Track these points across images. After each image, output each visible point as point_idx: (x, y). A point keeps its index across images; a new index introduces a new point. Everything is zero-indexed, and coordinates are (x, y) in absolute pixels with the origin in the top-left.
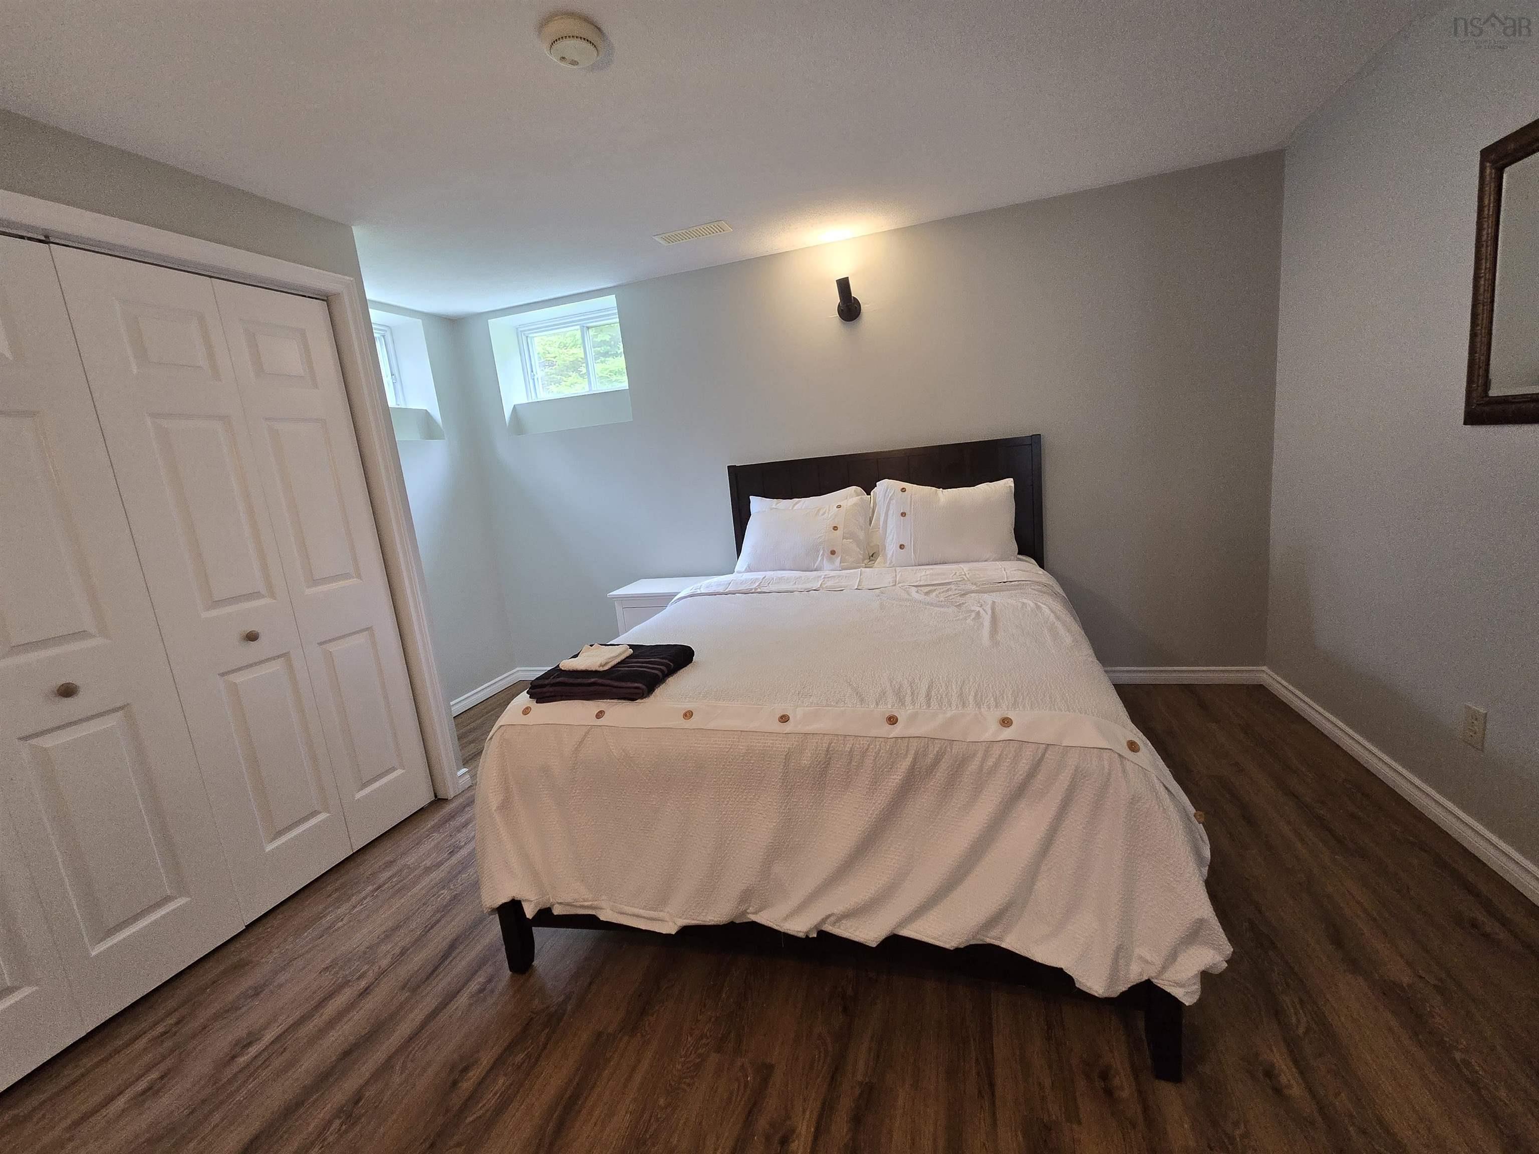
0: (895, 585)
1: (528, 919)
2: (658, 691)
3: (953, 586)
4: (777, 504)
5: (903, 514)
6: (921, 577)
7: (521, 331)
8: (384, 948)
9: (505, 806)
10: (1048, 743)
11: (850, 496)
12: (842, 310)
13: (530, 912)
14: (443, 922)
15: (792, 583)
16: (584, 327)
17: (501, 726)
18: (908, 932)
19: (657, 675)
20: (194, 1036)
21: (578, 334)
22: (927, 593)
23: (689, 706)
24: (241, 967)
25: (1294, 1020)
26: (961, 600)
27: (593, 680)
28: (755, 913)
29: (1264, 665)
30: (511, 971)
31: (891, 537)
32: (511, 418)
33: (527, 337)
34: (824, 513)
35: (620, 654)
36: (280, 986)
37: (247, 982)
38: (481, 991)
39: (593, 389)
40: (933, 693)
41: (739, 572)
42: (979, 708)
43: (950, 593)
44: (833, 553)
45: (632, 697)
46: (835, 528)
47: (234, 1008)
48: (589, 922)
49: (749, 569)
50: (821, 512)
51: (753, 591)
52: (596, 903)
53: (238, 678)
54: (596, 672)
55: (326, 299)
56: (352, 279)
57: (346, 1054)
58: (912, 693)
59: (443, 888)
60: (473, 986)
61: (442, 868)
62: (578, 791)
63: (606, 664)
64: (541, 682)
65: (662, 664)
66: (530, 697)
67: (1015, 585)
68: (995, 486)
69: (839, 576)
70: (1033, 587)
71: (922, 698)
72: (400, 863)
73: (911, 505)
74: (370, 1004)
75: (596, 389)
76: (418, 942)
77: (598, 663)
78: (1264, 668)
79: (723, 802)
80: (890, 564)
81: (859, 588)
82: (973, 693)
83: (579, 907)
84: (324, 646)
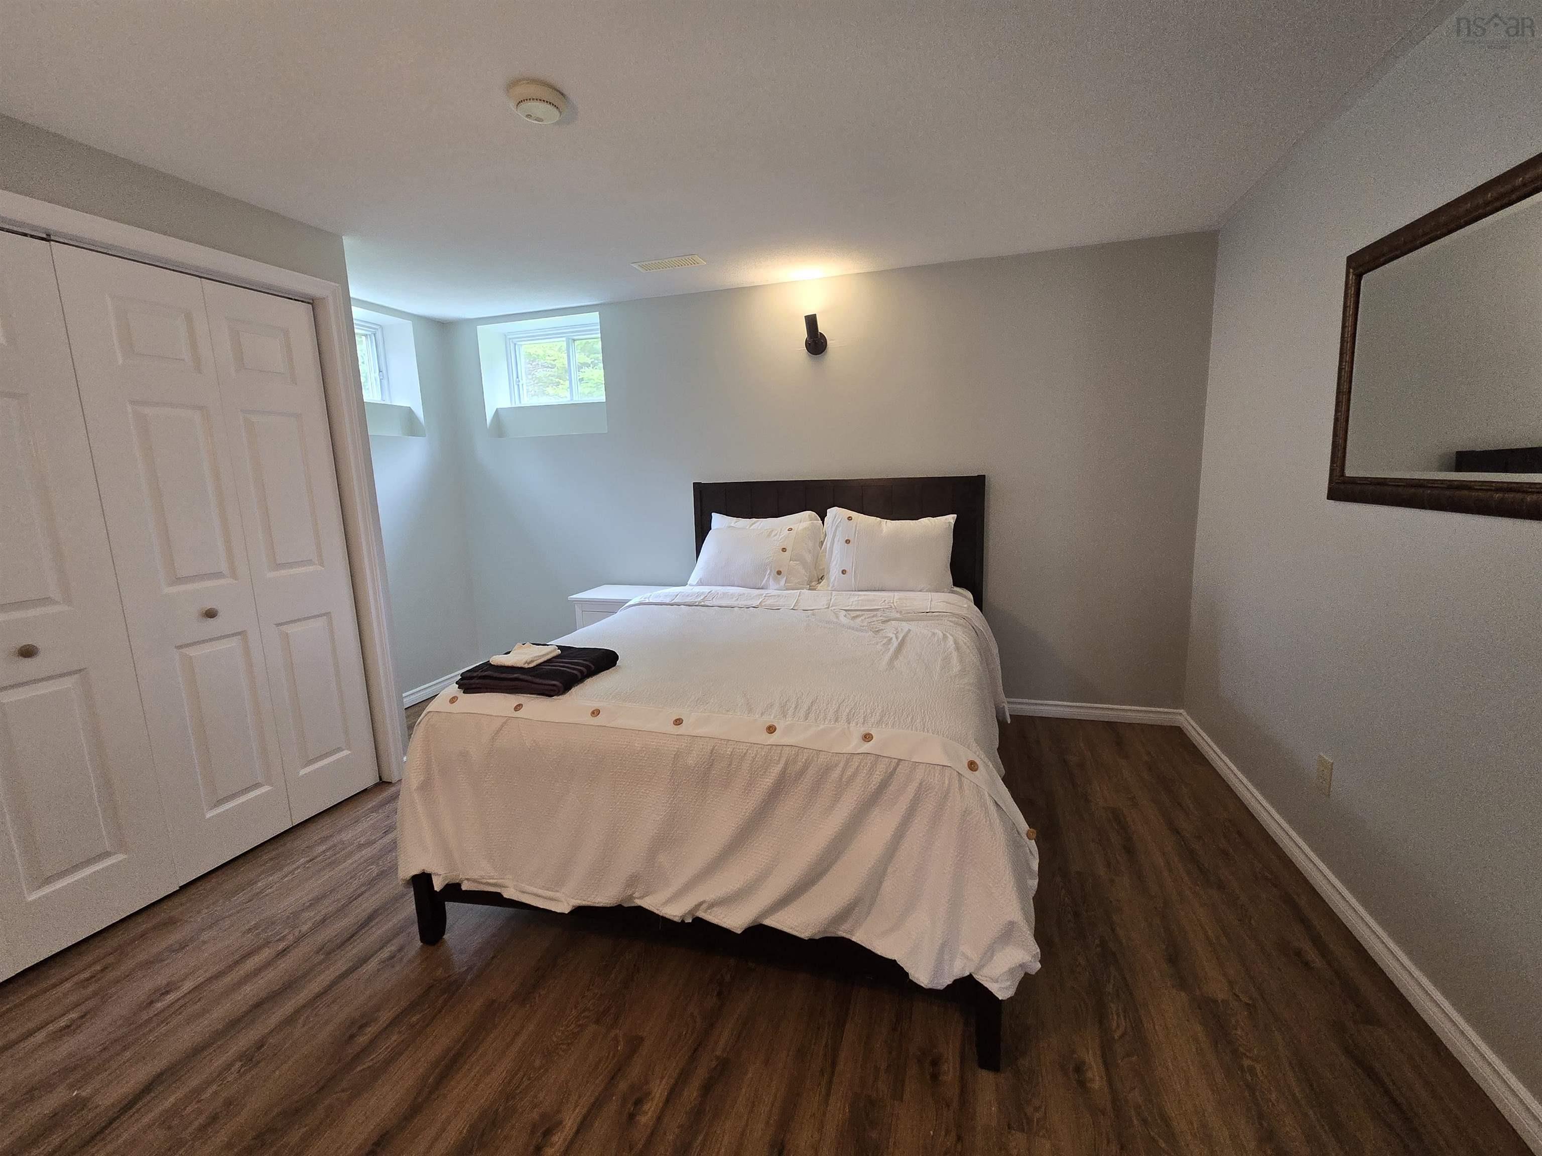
0: (828, 608)
1: (436, 891)
2: (573, 690)
3: (879, 613)
4: (736, 522)
5: (848, 542)
6: (853, 602)
7: (510, 339)
8: (306, 915)
9: (426, 786)
10: (899, 758)
11: (804, 520)
12: (809, 344)
13: (438, 885)
14: (366, 895)
15: (735, 599)
16: (569, 339)
17: (429, 712)
18: (769, 922)
19: (576, 675)
20: (117, 981)
21: (564, 344)
22: (854, 618)
23: (596, 705)
24: (171, 923)
25: (1114, 1024)
26: (882, 626)
27: (516, 675)
28: (641, 898)
29: (1183, 708)
30: (421, 942)
31: (835, 563)
32: (492, 421)
33: (515, 344)
34: (776, 535)
35: (547, 654)
36: (204, 942)
37: (174, 937)
38: (392, 957)
39: (574, 399)
40: (814, 708)
41: (691, 585)
42: (849, 723)
43: (875, 619)
44: (779, 573)
45: (549, 693)
46: (784, 550)
47: (158, 959)
48: (493, 899)
49: (701, 583)
50: (773, 534)
51: (697, 603)
52: (500, 881)
53: (193, 652)
54: (521, 668)
55: (312, 302)
56: (338, 285)
57: (258, 1005)
58: (796, 707)
59: (372, 864)
60: (385, 954)
61: (375, 846)
62: (491, 776)
63: (532, 661)
64: (469, 674)
65: (582, 665)
66: (459, 688)
67: (935, 616)
68: (935, 522)
69: (779, 596)
70: (950, 619)
71: (802, 713)
72: (335, 840)
73: (855, 532)
74: (285, 965)
75: (577, 399)
76: (341, 911)
77: (524, 661)
78: (1181, 711)
79: (618, 794)
80: (832, 588)
81: (796, 608)
82: (847, 710)
83: (485, 883)
84: (280, 627)
